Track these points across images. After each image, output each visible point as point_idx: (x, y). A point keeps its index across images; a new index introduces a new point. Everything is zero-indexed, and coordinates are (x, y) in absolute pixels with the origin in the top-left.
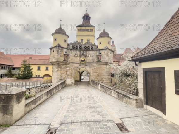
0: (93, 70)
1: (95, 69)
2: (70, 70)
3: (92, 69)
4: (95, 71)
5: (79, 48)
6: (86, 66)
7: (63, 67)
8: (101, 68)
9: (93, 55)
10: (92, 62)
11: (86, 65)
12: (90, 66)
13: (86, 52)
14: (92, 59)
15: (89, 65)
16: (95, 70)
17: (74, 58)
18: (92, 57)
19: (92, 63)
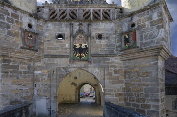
0: (110, 74)
1: (116, 72)
2: (43, 75)
3: (106, 72)
4: (118, 78)
5: (68, 17)
6: (89, 65)
7: (22, 68)
8: (137, 69)
9: (110, 35)
10: (107, 52)
11: (91, 63)
12: (102, 64)
13: (89, 25)
14: (107, 46)
15: (100, 62)
16: (117, 75)
17: (54, 43)
18: (107, 38)
19: (106, 55)
